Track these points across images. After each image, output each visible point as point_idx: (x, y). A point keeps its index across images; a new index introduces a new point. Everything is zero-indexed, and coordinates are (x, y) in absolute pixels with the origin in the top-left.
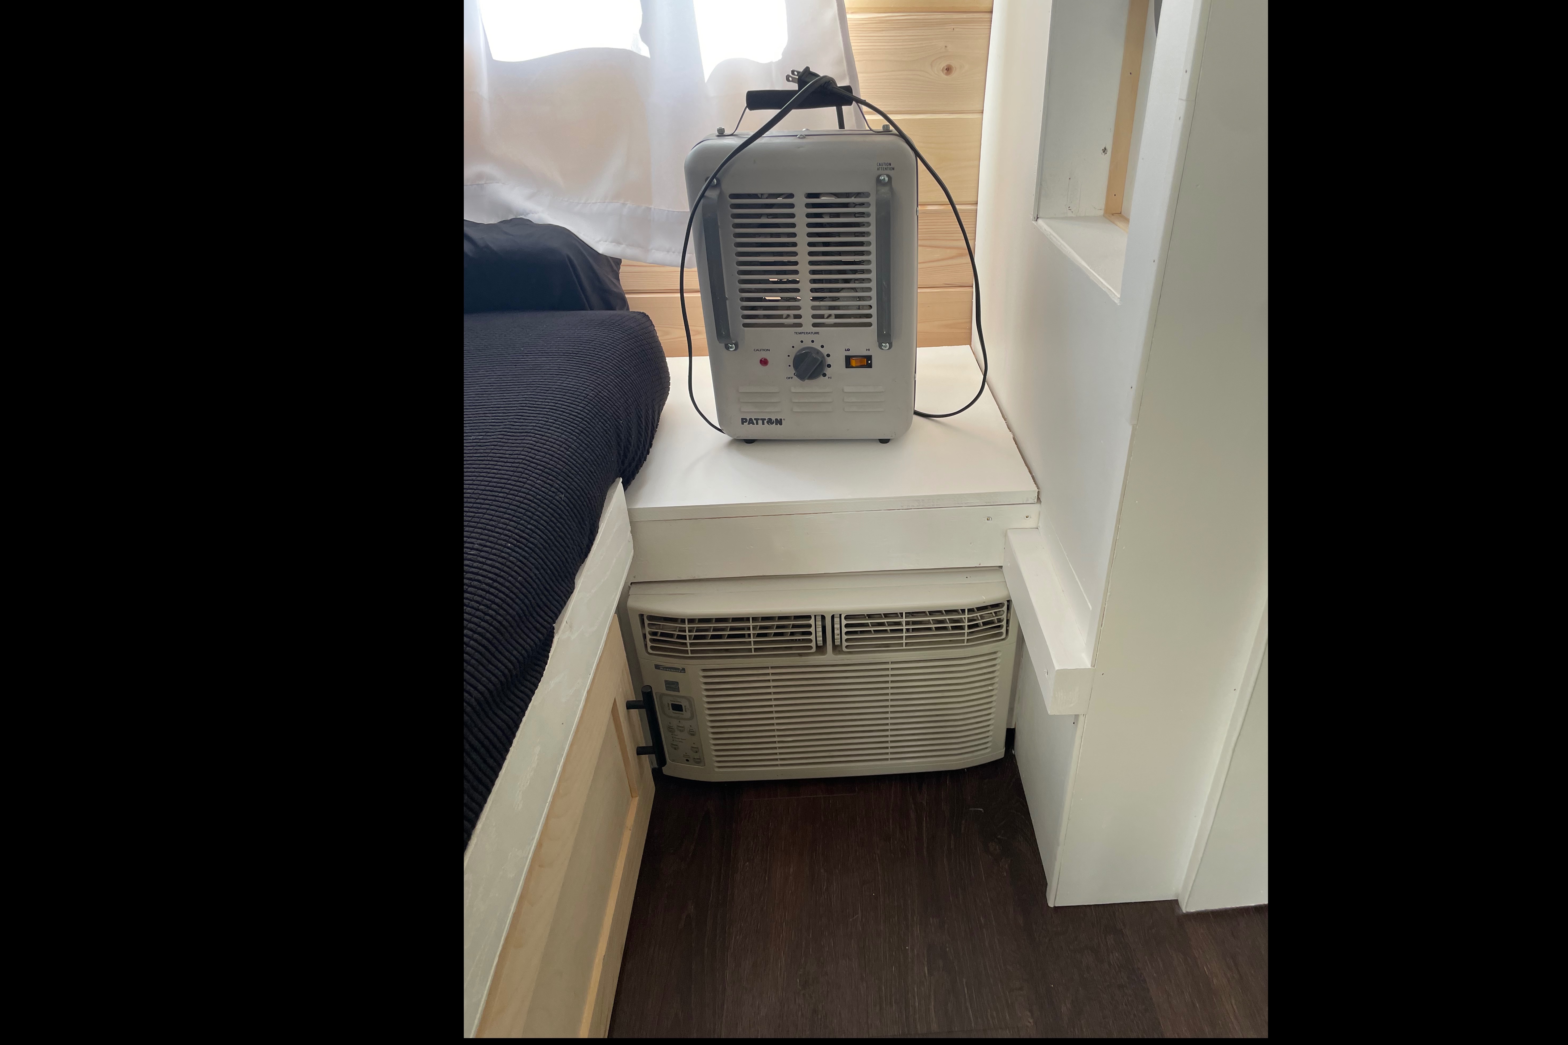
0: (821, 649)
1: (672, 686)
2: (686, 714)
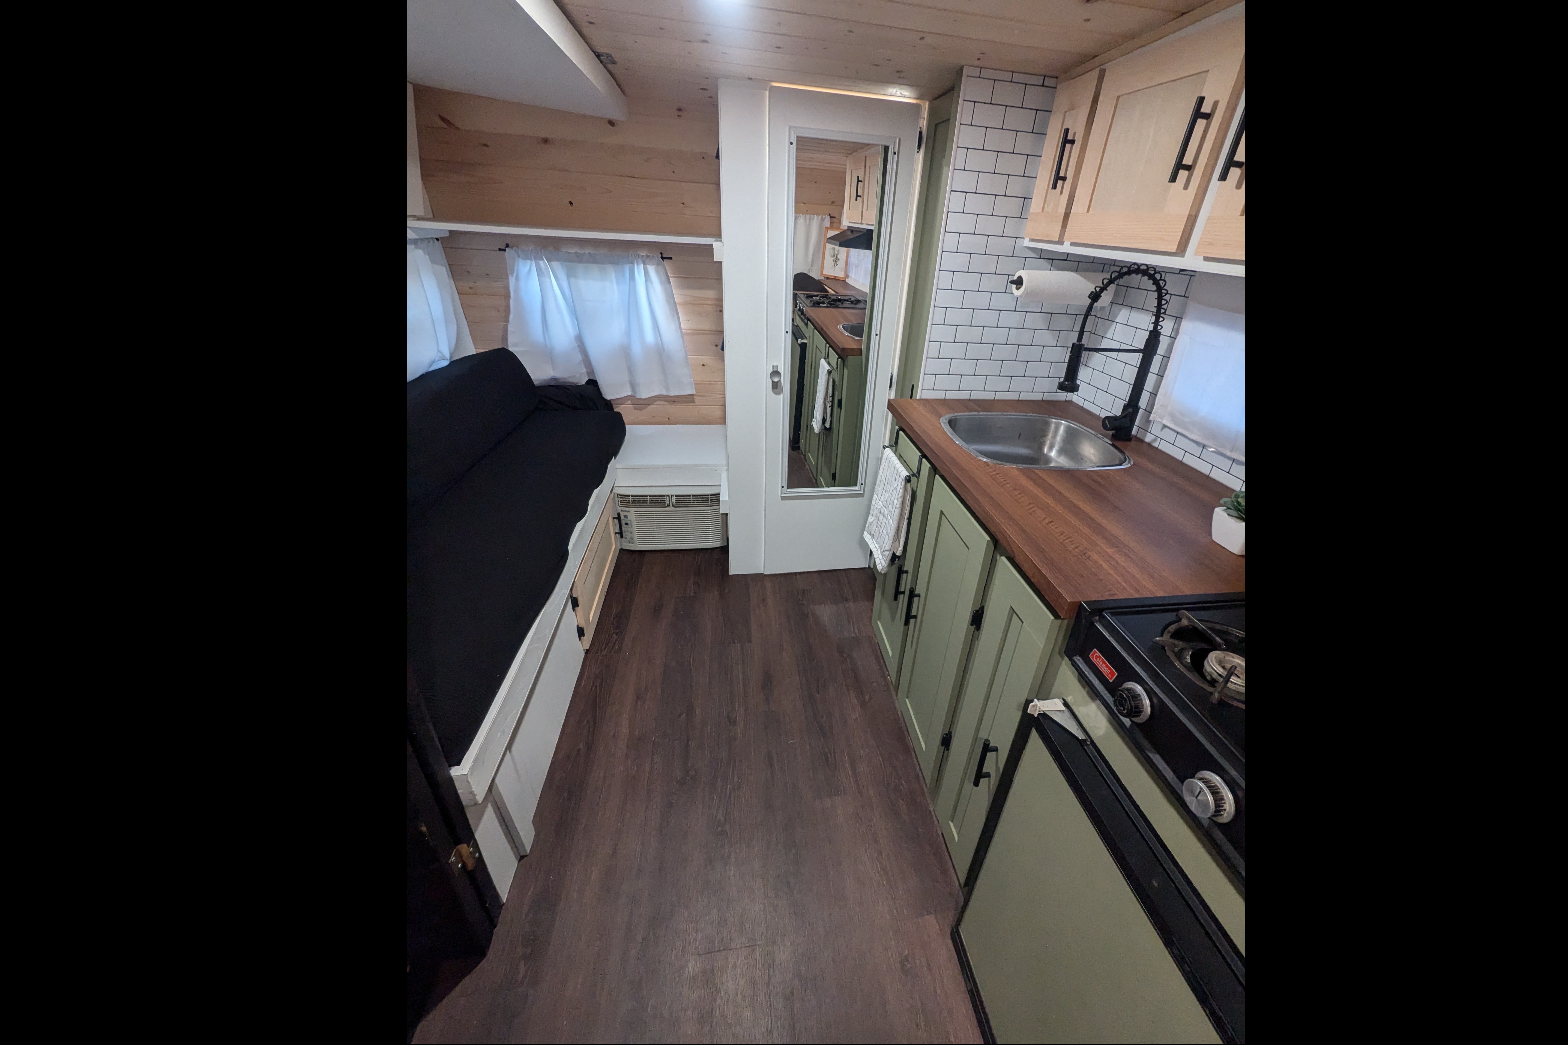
0: (669, 506)
1: (626, 517)
2: (629, 526)
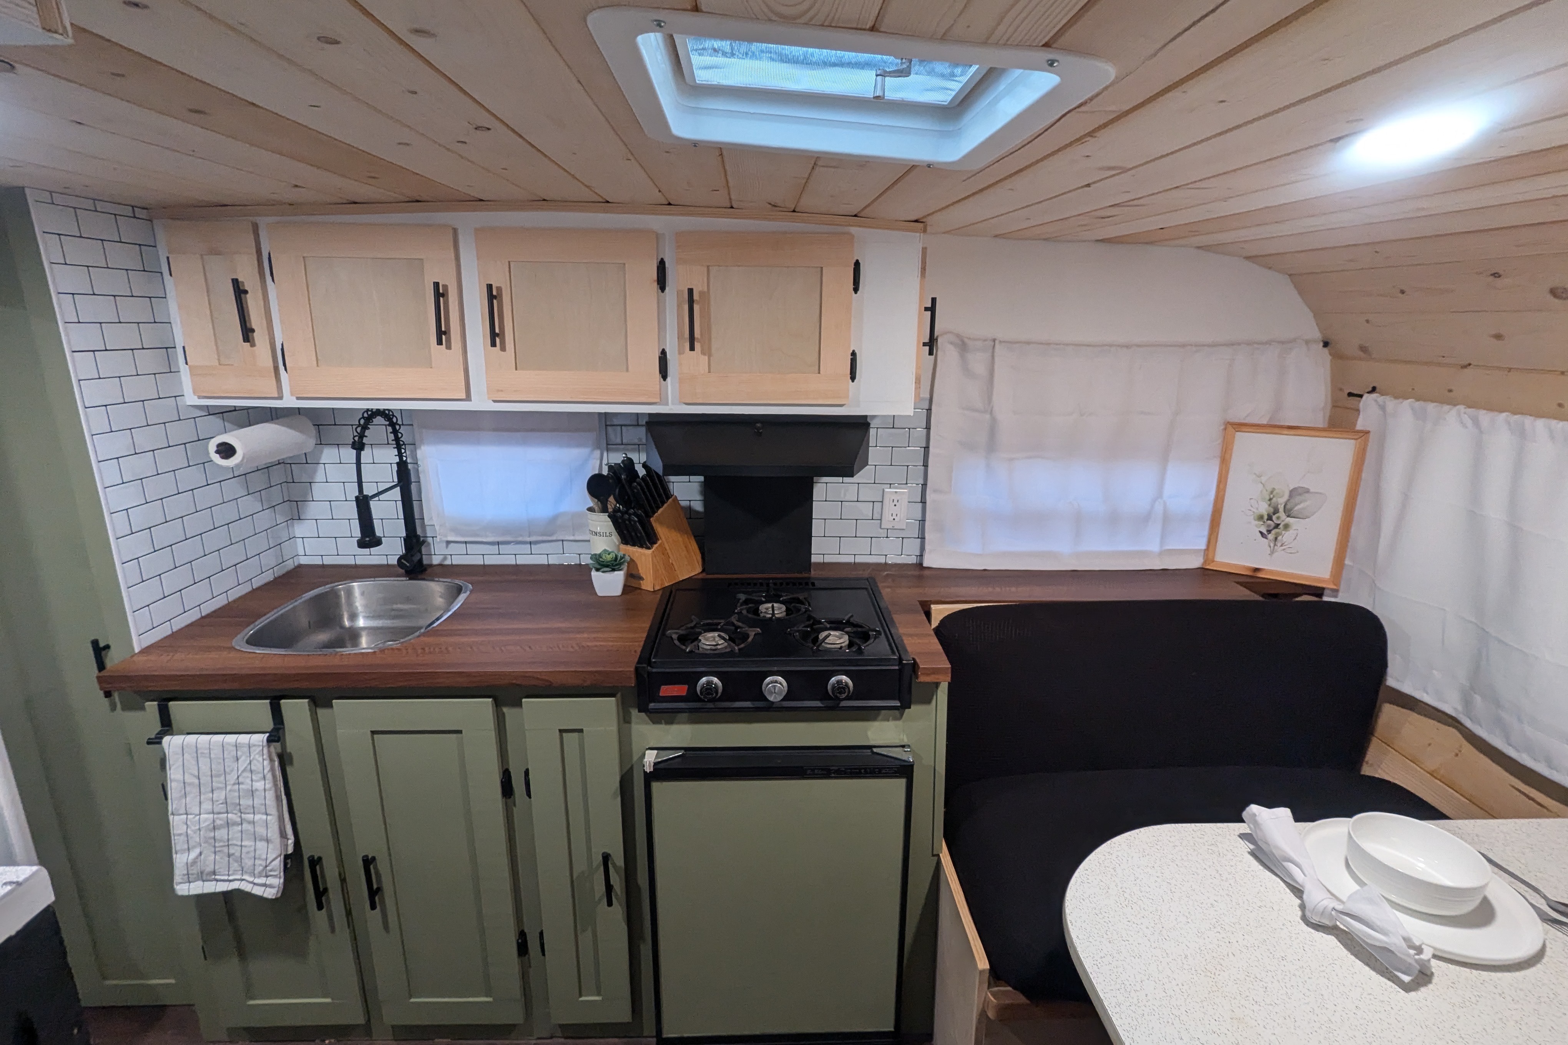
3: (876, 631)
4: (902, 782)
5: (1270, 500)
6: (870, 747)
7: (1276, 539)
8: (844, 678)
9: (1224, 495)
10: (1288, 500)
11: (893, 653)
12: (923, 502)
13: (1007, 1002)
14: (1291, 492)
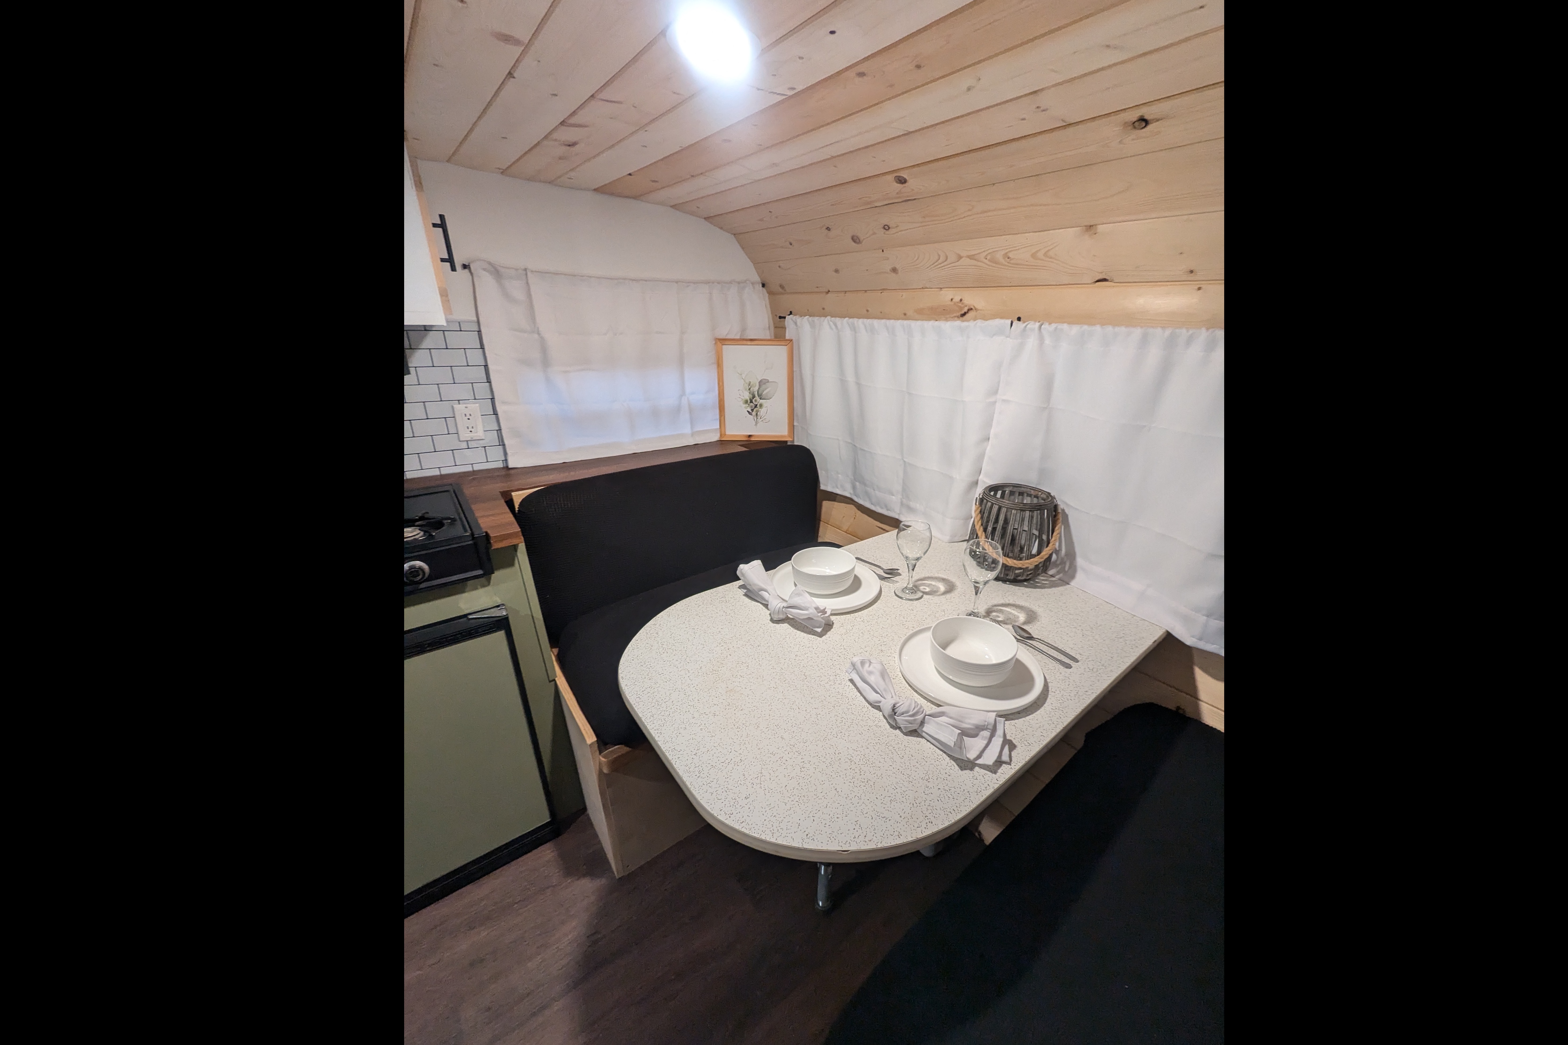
3: (449, 518)
4: (501, 635)
5: (749, 389)
6: (465, 616)
7: (757, 414)
8: (418, 563)
9: (723, 389)
10: (759, 388)
11: (466, 531)
12: (495, 413)
13: (615, 756)
14: (760, 382)
